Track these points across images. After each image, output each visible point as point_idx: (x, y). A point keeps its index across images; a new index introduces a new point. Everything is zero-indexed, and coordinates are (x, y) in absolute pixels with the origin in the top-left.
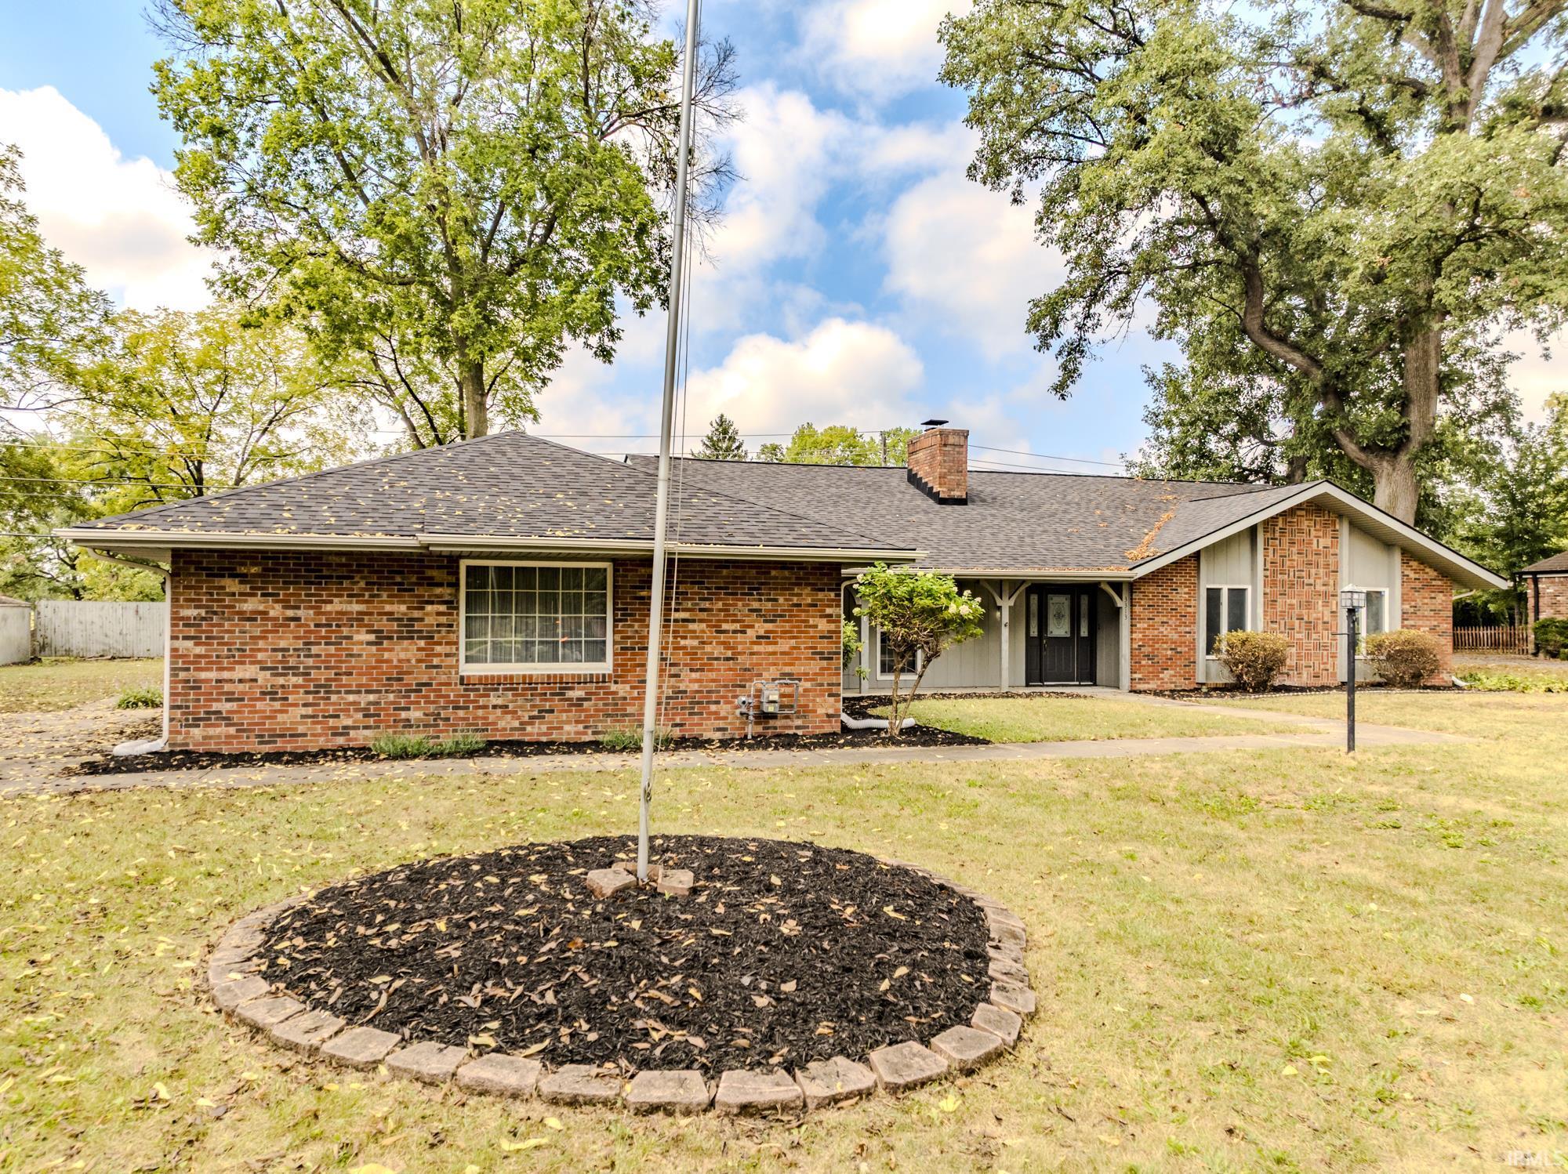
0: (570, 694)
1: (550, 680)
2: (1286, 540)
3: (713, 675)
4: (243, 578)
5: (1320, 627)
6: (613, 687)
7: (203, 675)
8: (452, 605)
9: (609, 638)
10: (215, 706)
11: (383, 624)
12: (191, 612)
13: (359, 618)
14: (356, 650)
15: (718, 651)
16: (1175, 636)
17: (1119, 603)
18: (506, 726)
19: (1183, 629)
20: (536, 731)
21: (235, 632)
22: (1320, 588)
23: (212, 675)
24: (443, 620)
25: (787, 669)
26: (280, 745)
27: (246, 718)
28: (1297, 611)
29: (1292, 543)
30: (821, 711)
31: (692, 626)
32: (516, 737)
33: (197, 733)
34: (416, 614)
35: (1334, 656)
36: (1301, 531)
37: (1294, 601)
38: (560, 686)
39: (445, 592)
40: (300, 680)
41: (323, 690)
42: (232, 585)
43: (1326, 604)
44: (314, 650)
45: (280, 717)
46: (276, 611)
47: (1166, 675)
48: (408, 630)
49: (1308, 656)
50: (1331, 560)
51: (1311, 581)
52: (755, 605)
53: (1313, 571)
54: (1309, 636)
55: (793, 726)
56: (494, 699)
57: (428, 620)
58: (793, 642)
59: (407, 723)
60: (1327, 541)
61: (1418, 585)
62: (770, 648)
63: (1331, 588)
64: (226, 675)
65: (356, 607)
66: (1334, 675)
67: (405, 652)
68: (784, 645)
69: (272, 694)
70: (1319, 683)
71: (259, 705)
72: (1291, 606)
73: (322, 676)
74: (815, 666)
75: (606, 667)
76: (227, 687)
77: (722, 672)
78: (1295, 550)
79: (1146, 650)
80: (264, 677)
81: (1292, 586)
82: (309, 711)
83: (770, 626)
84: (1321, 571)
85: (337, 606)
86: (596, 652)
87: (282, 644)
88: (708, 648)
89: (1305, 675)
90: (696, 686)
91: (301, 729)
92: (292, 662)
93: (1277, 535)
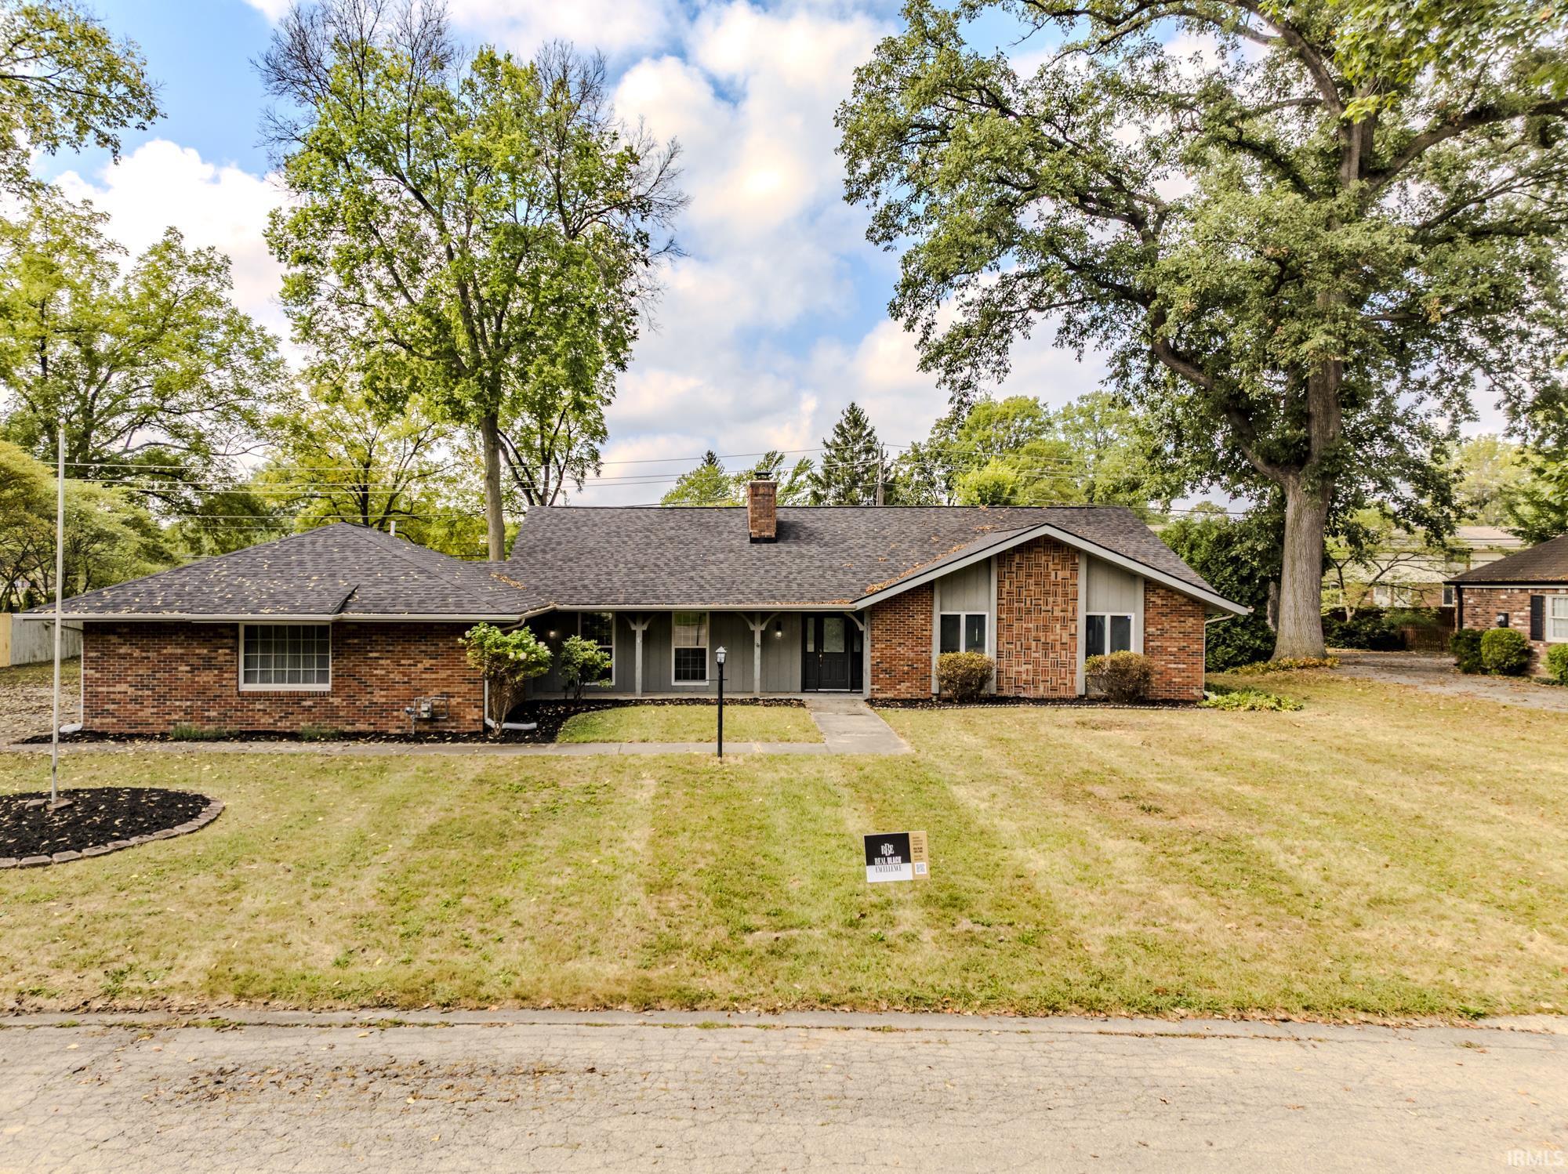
0: (305, 703)
1: (292, 694)
2: (1023, 573)
3: (395, 693)
4: (120, 635)
5: (1058, 647)
6: (331, 700)
7: (100, 689)
8: (235, 650)
9: (330, 669)
10: (106, 707)
11: (194, 661)
12: (93, 654)
13: (181, 658)
14: (180, 675)
15: (398, 677)
16: (912, 655)
17: (861, 628)
18: (265, 722)
19: (919, 649)
20: (283, 725)
21: (115, 665)
22: (1058, 613)
23: (104, 689)
24: (228, 658)
25: (445, 690)
26: (139, 729)
27: (122, 714)
28: (1034, 634)
29: (1029, 576)
30: (469, 717)
31: (381, 662)
32: (271, 728)
33: (97, 721)
34: (213, 655)
35: (1073, 673)
36: (1038, 565)
37: (1031, 625)
38: (297, 698)
39: (230, 641)
40: (149, 693)
41: (161, 698)
42: (114, 639)
43: (1064, 627)
44: (158, 675)
45: (140, 714)
46: (137, 653)
47: (903, 686)
48: (208, 664)
49: (1045, 672)
50: (1070, 589)
51: (1049, 608)
52: (423, 648)
53: (1051, 599)
54: (1046, 655)
55: (451, 727)
56: (258, 706)
57: (221, 658)
58: (449, 672)
59: (209, 719)
60: (1067, 574)
61: (1166, 610)
62: (434, 676)
63: (1070, 615)
64: (111, 689)
65: (180, 651)
66: (1072, 689)
67: (207, 677)
68: (443, 674)
69: (135, 700)
70: (1055, 695)
71: (129, 706)
72: (1028, 630)
73: (162, 690)
74: (464, 688)
75: (326, 687)
76: (112, 696)
77: (402, 691)
78: (1032, 581)
79: (885, 666)
80: (130, 690)
81: (1029, 612)
82: (155, 710)
83: (433, 662)
84: (1060, 599)
85: (169, 650)
86: (323, 678)
87: (141, 672)
88: (392, 676)
89: (1041, 689)
90: (383, 700)
91: (151, 720)
92: (146, 682)
93: (1014, 569)
